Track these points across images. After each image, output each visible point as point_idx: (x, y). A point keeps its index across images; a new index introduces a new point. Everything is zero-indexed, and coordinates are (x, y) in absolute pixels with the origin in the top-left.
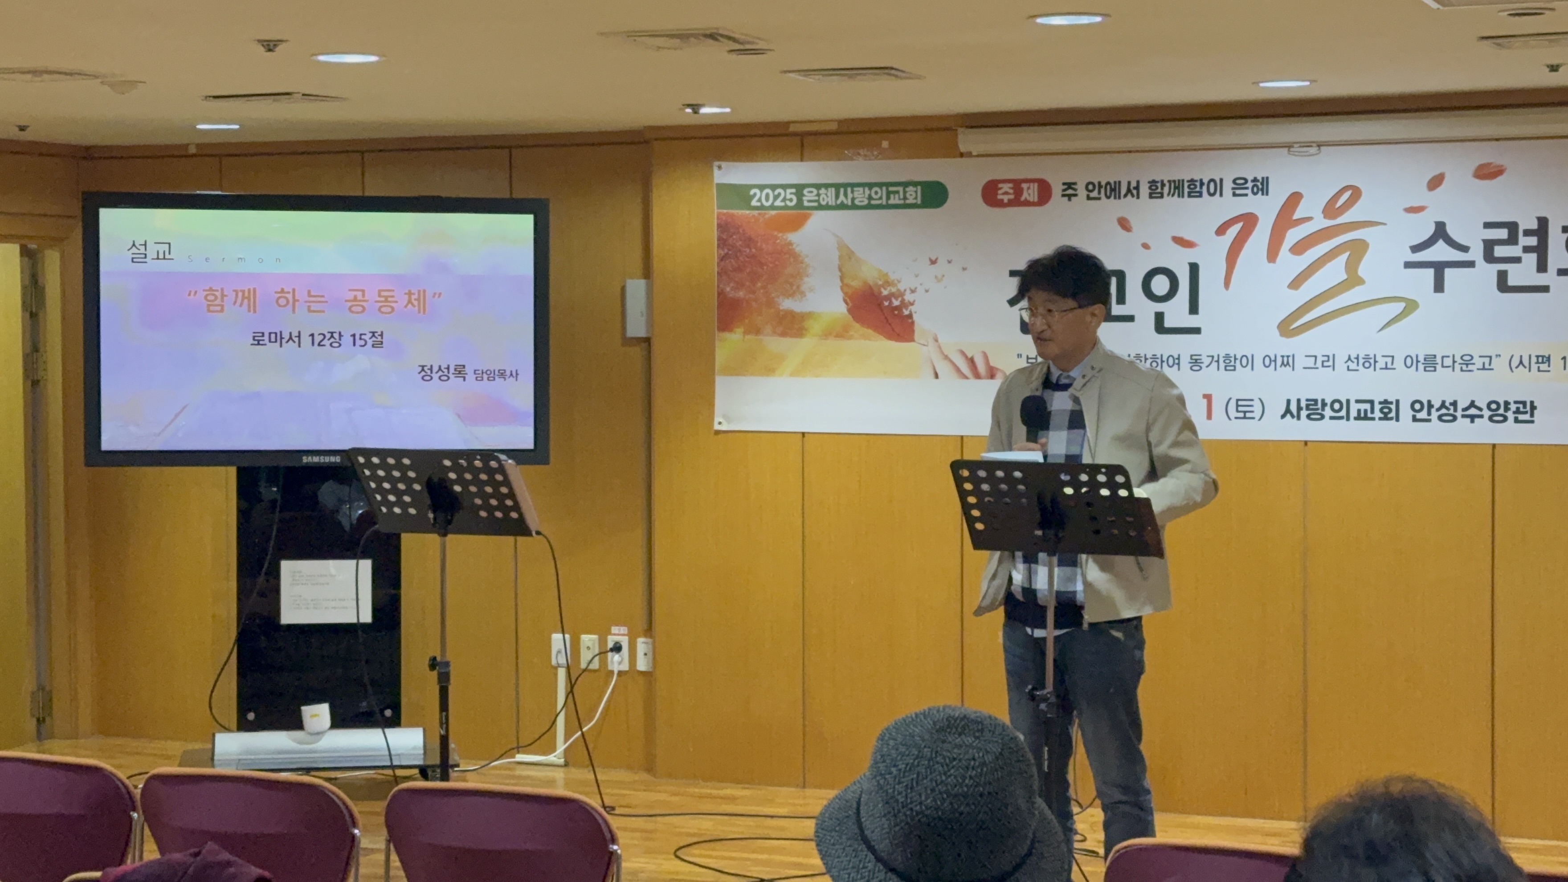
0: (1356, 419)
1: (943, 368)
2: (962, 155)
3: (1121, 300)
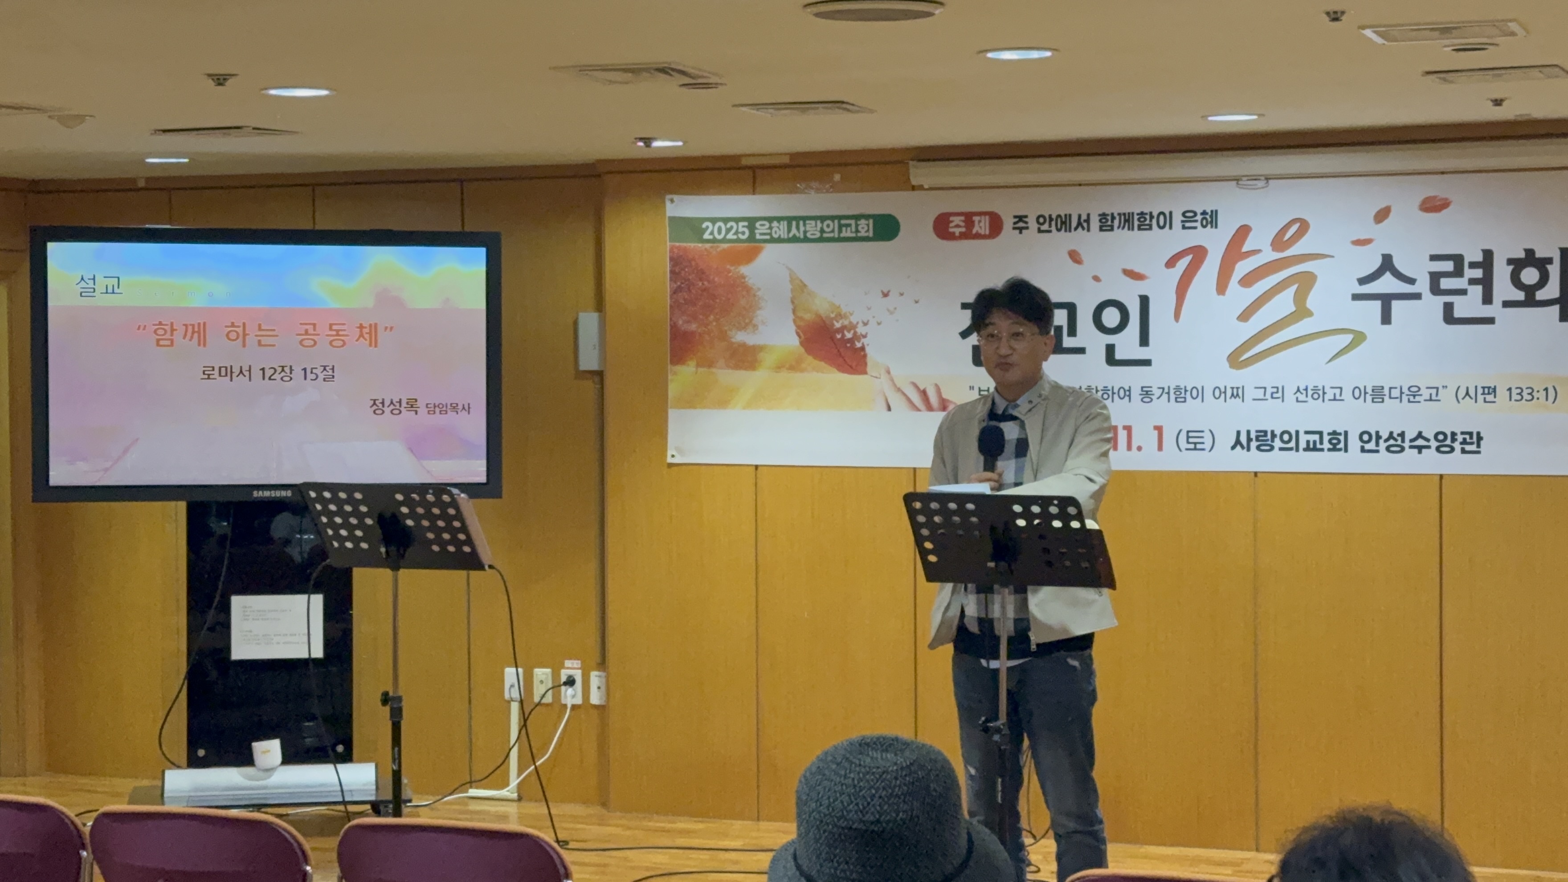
0: (1305, 450)
1: (896, 400)
2: (914, 188)
3: (1072, 332)
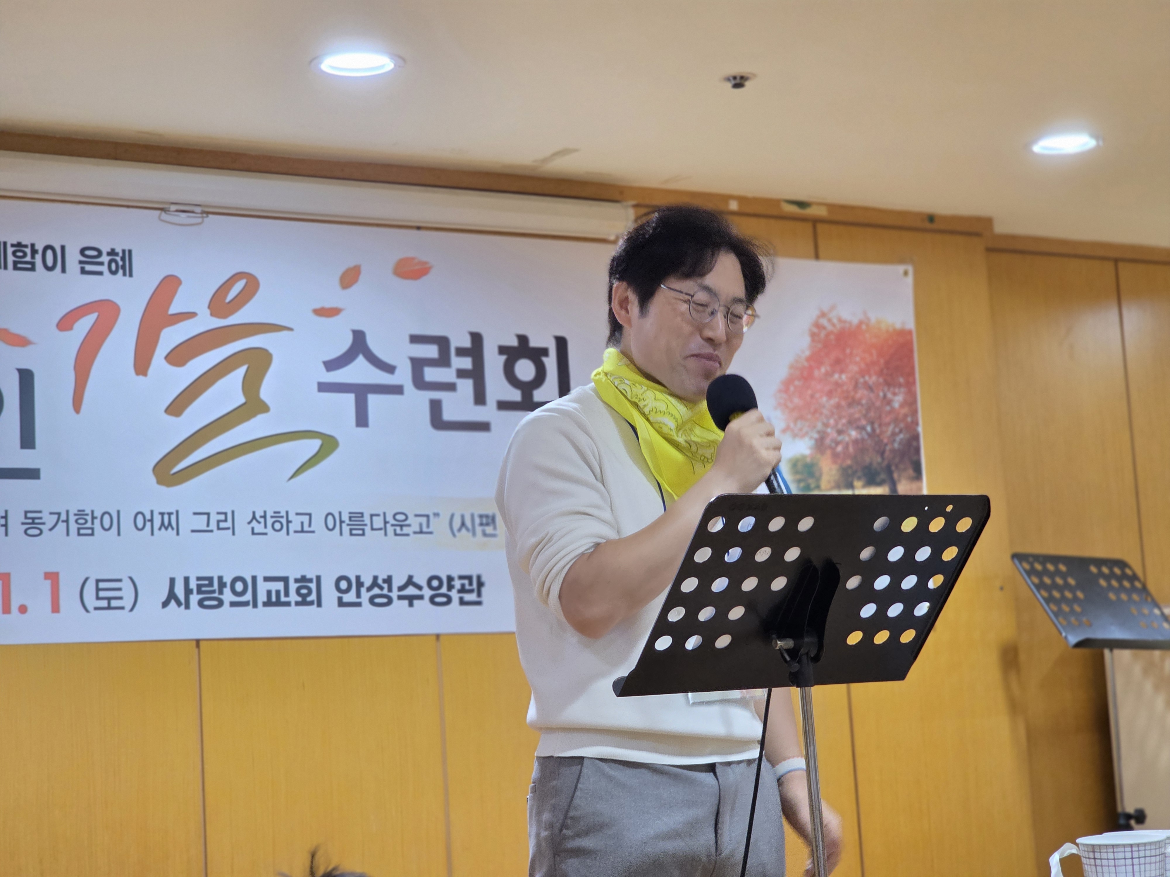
0: (265, 604)
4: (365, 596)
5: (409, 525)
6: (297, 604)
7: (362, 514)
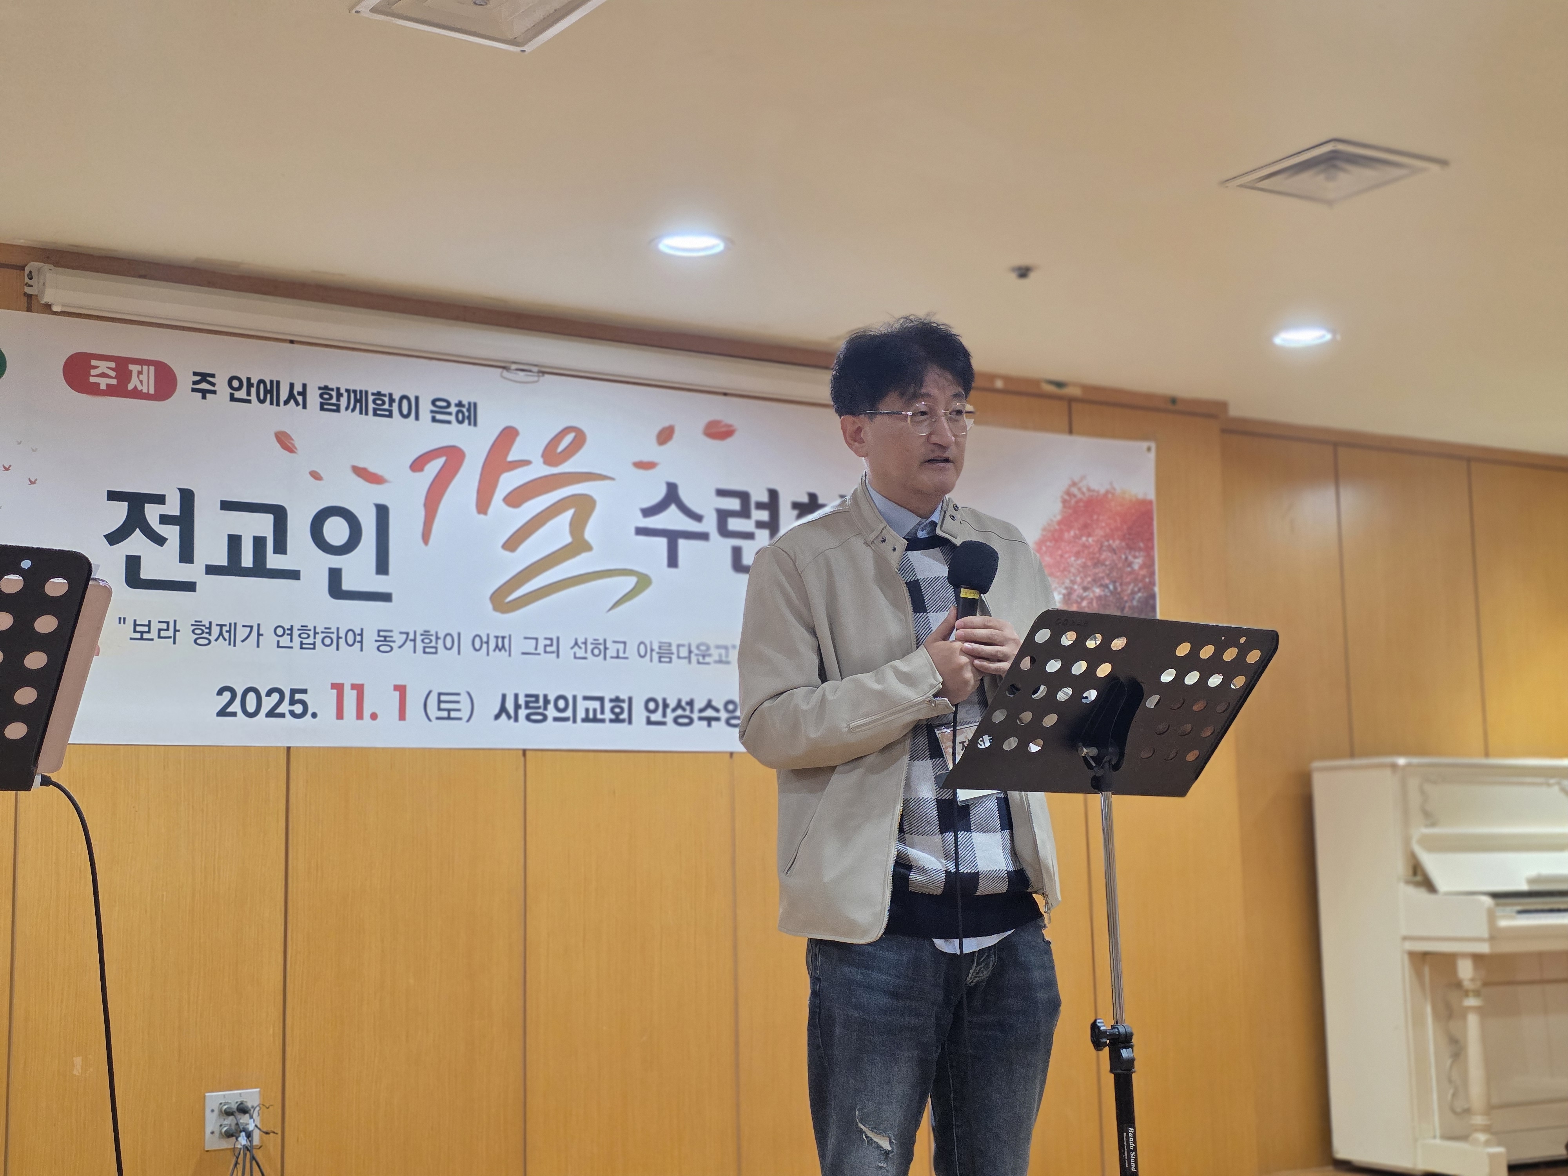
0: (584, 720)
4: (670, 716)
5: (710, 655)
6: (611, 721)
7: (670, 645)
